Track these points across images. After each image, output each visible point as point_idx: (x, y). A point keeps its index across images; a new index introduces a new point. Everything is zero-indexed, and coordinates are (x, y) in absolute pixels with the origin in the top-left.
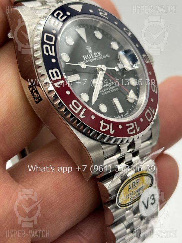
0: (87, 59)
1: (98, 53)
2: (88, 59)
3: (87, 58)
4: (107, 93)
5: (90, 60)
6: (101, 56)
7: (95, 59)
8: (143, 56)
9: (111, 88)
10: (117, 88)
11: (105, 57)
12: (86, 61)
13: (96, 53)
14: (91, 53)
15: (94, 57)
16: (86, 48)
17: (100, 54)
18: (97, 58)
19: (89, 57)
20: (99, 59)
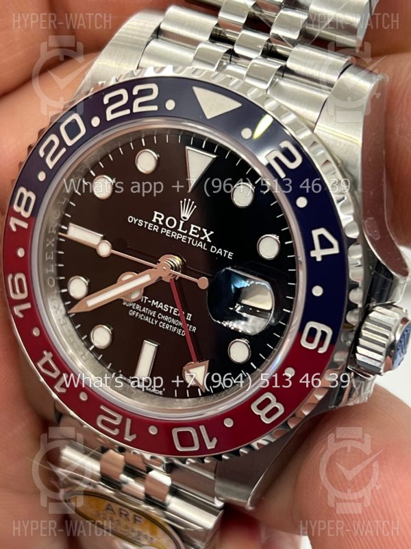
0: (160, 223)
1: (205, 230)
2: (164, 226)
3: (164, 221)
4: (147, 319)
5: (168, 232)
6: (207, 243)
7: (184, 238)
8: (311, 324)
9: (166, 318)
10: (182, 329)
11: (218, 252)
12: (153, 226)
13: (199, 229)
14: (185, 218)
15: (186, 232)
16: (181, 202)
17: (207, 236)
18: (190, 239)
19: (171, 222)
20: (194, 243)
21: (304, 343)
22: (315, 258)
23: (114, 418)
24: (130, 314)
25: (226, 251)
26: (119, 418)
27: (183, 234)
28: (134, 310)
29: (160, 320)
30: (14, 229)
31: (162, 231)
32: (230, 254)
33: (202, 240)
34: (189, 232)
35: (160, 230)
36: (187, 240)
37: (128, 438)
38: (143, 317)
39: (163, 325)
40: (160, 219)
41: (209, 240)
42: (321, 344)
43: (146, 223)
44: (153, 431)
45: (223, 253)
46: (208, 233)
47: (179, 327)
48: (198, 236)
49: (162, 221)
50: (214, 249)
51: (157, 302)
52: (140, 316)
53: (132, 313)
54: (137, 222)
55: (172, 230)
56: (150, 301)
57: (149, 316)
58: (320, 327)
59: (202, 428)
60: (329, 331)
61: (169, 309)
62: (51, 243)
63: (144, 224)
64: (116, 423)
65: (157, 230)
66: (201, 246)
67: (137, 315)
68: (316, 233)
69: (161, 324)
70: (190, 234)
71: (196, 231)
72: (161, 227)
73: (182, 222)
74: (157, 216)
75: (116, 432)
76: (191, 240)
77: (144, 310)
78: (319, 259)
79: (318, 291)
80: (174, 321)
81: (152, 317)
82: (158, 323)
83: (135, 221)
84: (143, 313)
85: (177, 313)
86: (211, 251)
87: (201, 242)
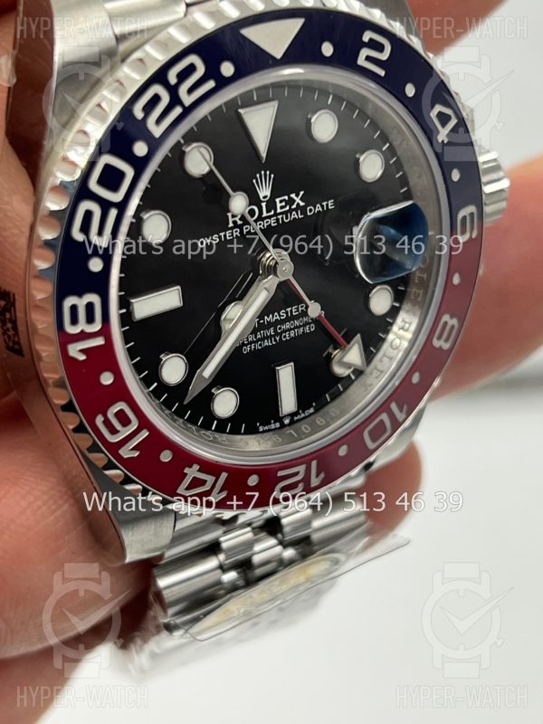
0: (239, 223)
1: (293, 196)
2: (245, 223)
4: (266, 343)
5: (252, 227)
7: (272, 222)
8: (460, 215)
9: (287, 326)
10: (309, 324)
11: (317, 210)
12: (232, 233)
13: (286, 198)
14: (265, 197)
15: (272, 213)
16: (254, 181)
17: (298, 200)
18: (280, 217)
19: (252, 213)
20: (287, 218)
23: (297, 474)
24: (245, 353)
25: (325, 204)
26: (302, 469)
27: (270, 217)
28: (246, 345)
29: (281, 334)
30: (82, 357)
31: (245, 231)
32: (330, 203)
33: (294, 210)
34: (276, 210)
35: (241, 232)
36: (278, 220)
37: (315, 483)
38: (260, 345)
39: (287, 336)
40: (237, 219)
41: (302, 204)
42: (472, 228)
43: (222, 234)
44: (343, 451)
45: (322, 207)
46: (297, 196)
47: (305, 325)
48: (288, 208)
49: (240, 219)
51: (271, 316)
52: (258, 346)
53: (246, 350)
54: (211, 241)
55: (256, 221)
56: (262, 321)
57: (267, 338)
58: (468, 211)
60: (474, 209)
61: (287, 313)
63: (220, 237)
64: (299, 477)
65: (238, 233)
67: (253, 348)
69: (285, 337)
70: (279, 211)
71: (283, 204)
72: (241, 227)
73: (264, 205)
74: (232, 218)
75: (300, 488)
76: (282, 218)
77: (259, 336)
80: (297, 323)
81: (270, 337)
82: (280, 339)
83: (209, 241)
84: (259, 340)
85: (298, 311)
86: (309, 214)
87: (294, 213)
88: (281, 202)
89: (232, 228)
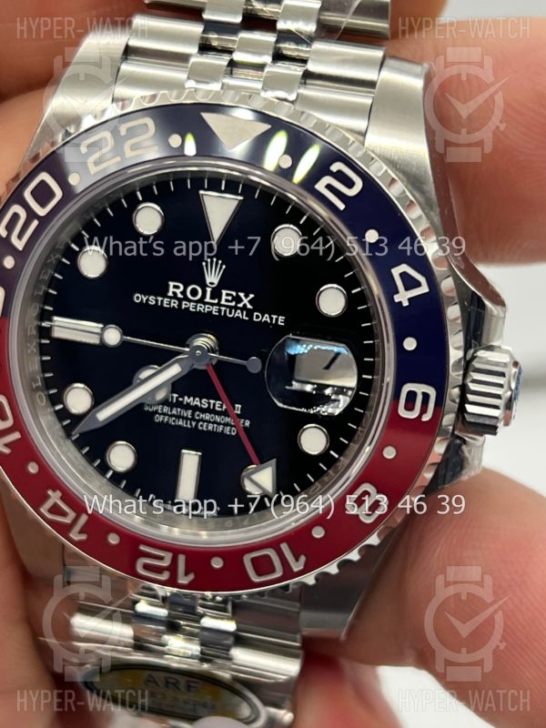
1: (242, 295)
3: (184, 293)
5: (192, 305)
6: (248, 310)
7: (214, 310)
8: (408, 388)
9: (207, 416)
10: (232, 426)
11: (264, 319)
12: (170, 302)
13: (234, 294)
14: (212, 283)
16: (204, 264)
17: (246, 301)
18: (223, 309)
19: (194, 292)
21: (403, 413)
22: (400, 303)
23: (161, 558)
24: (157, 421)
25: (275, 317)
26: (168, 556)
27: (213, 304)
28: (160, 414)
29: (198, 421)
31: (184, 306)
32: (281, 319)
33: (240, 308)
34: (220, 300)
35: (180, 305)
36: (220, 311)
37: (183, 580)
38: (174, 421)
39: (203, 427)
40: (178, 291)
41: (249, 306)
42: (424, 410)
43: (160, 299)
44: (217, 563)
45: (271, 319)
46: (246, 296)
47: (226, 425)
49: (182, 293)
50: (258, 317)
51: (192, 399)
52: (171, 421)
53: (159, 419)
54: (147, 300)
55: (197, 302)
56: (181, 399)
57: (183, 418)
58: (420, 389)
59: (284, 547)
60: (432, 392)
61: (209, 404)
62: (33, 348)
63: (157, 301)
64: (165, 563)
65: (176, 305)
66: (240, 315)
67: (166, 420)
68: (396, 272)
69: (202, 426)
71: (230, 298)
72: (180, 301)
73: (209, 290)
74: (174, 288)
75: (165, 576)
76: (225, 311)
77: (174, 412)
78: (406, 304)
79: (410, 344)
80: (218, 419)
81: (187, 418)
82: (196, 425)
83: (145, 299)
84: (174, 416)
85: (221, 407)
86: (255, 319)
87: (239, 311)
88: (227, 295)
89: (170, 298)
